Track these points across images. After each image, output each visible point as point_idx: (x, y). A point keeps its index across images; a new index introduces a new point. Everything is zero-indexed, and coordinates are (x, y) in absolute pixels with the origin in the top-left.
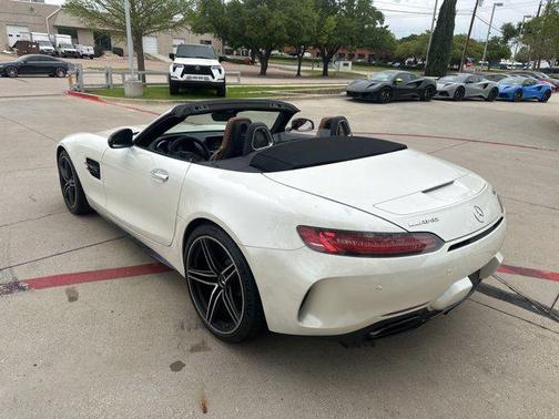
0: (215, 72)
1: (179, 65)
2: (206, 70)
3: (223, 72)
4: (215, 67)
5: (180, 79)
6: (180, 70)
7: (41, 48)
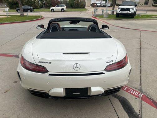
0: (131, 10)
1: (120, 8)
2: (128, 9)
3: (134, 10)
4: (131, 8)
5: (119, 12)
6: (120, 10)
7: (97, 5)
